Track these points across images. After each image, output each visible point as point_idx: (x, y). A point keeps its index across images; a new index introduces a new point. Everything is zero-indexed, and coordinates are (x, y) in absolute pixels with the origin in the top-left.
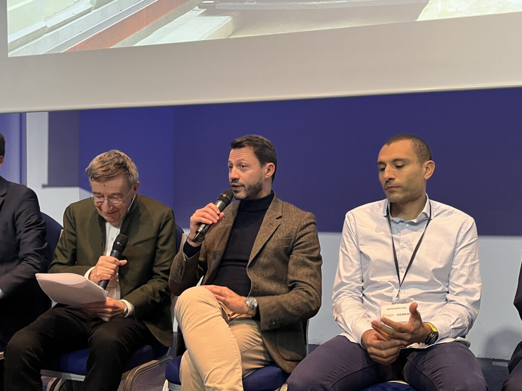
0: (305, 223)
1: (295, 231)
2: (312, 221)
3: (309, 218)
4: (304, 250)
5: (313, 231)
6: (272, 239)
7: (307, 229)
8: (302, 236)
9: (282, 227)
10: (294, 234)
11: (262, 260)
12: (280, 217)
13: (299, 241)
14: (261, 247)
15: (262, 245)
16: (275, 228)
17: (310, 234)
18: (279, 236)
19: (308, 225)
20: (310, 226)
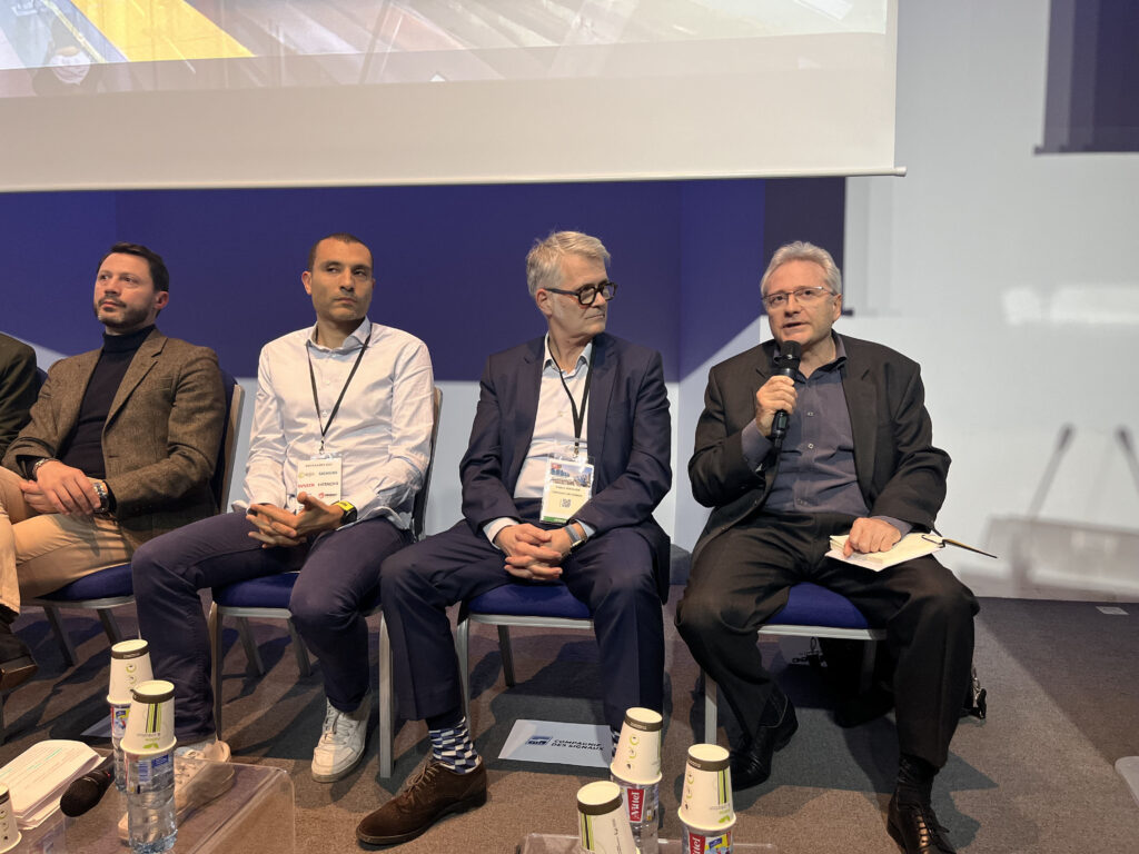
0: (194, 358)
1: (178, 369)
2: (206, 355)
3: (202, 351)
4: (191, 394)
5: (208, 370)
6: (143, 383)
7: (198, 366)
8: (189, 374)
9: (159, 366)
10: (176, 373)
11: (127, 412)
12: (160, 353)
13: (184, 382)
14: (125, 397)
15: (128, 394)
16: (148, 368)
17: (199, 374)
18: (153, 376)
19: (197, 360)
20: (203, 362)
